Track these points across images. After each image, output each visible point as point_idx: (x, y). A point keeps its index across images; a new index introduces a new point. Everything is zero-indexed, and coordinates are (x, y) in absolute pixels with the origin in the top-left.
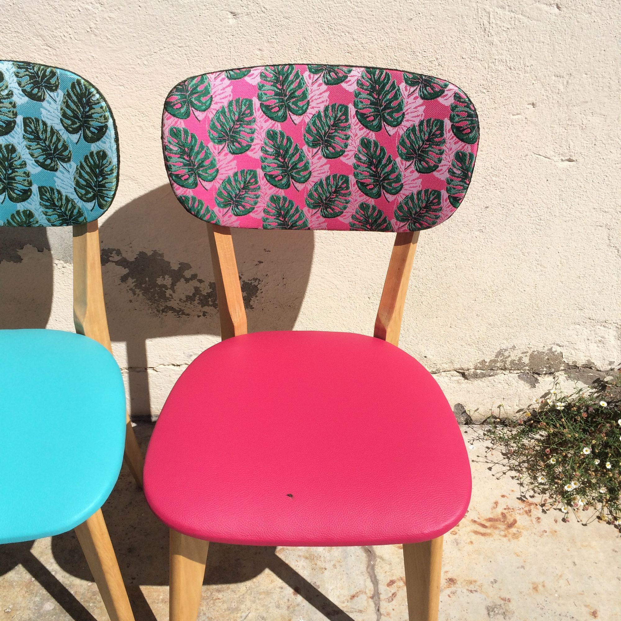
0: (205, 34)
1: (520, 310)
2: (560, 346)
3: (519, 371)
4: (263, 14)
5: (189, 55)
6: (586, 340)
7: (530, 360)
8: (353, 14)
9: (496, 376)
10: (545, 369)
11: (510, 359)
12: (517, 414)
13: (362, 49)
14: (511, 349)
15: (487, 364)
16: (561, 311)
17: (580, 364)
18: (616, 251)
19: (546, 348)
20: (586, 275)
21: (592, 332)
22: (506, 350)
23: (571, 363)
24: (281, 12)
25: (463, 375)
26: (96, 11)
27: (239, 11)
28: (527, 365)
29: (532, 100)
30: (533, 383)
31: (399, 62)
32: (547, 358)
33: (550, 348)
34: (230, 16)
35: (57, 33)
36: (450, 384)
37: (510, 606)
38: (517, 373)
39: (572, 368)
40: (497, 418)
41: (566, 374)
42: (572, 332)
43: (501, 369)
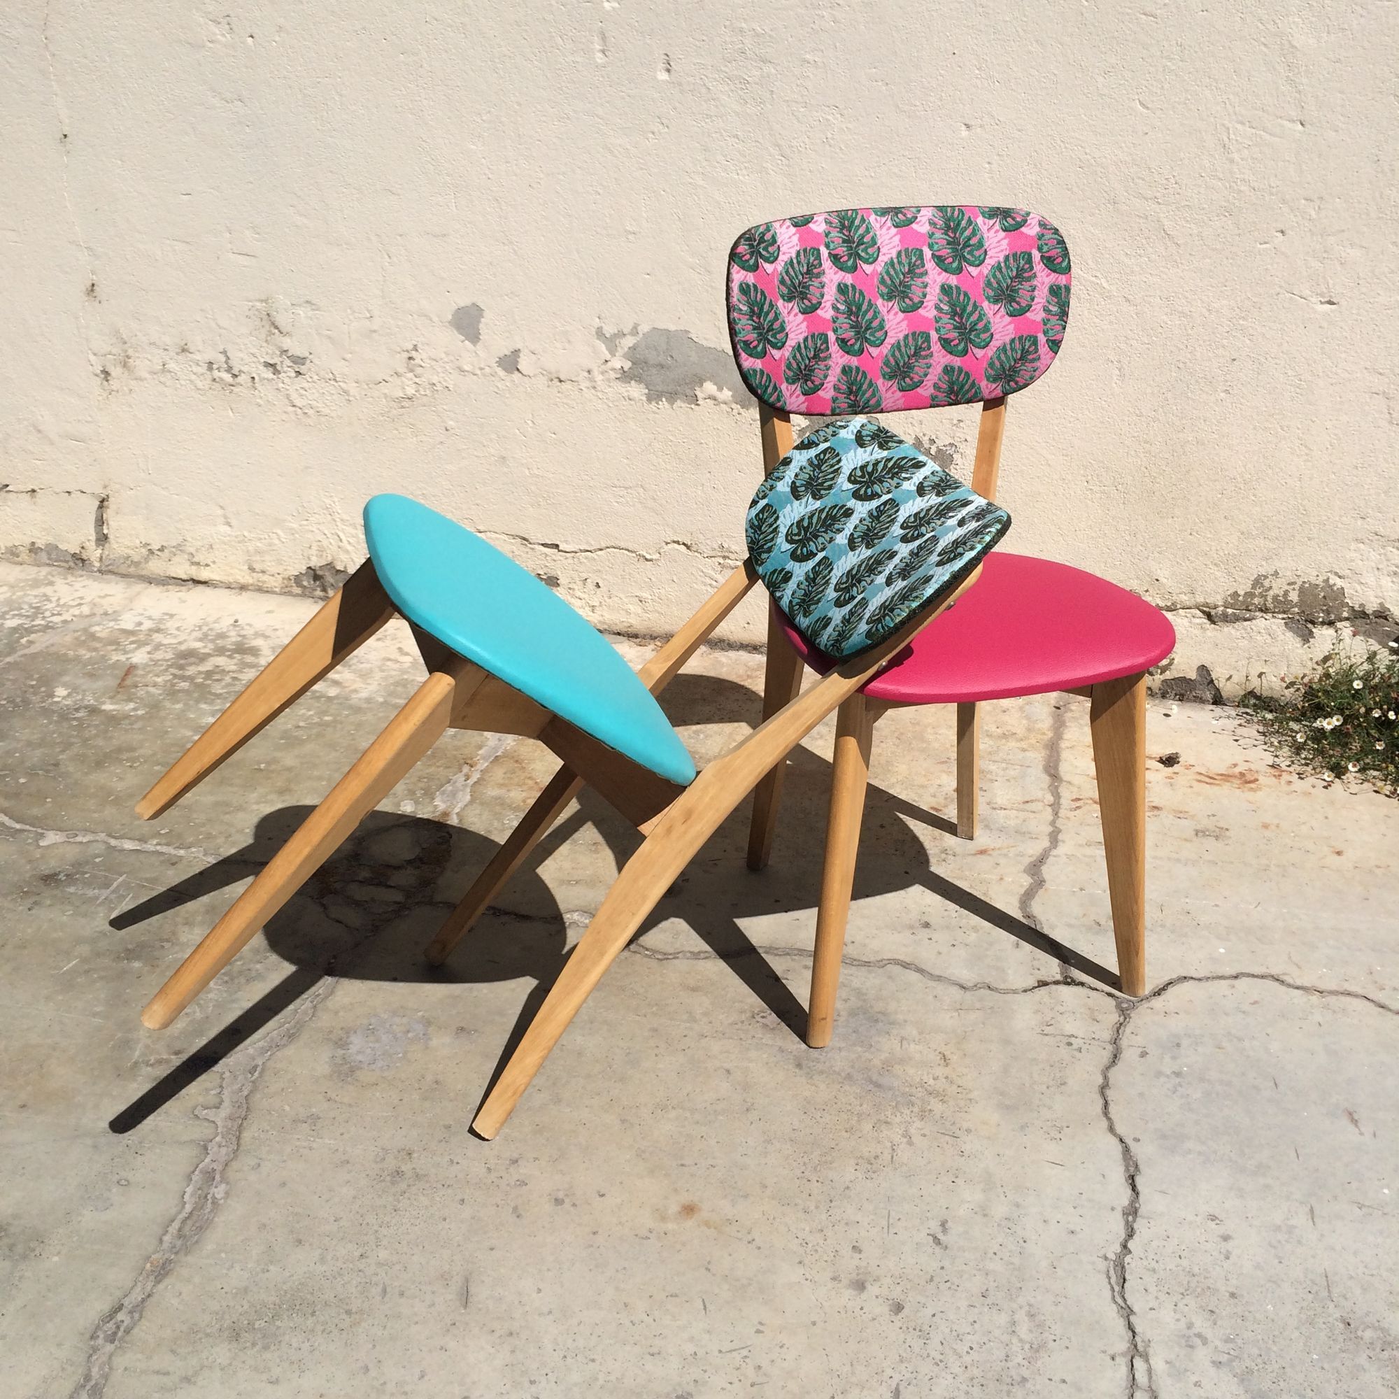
0: (937, 145)
1: (1282, 513)
2: (1340, 577)
3: (1285, 616)
4: (996, 127)
6: (1375, 570)
7: (1299, 596)
9: (1254, 621)
10: (1321, 615)
11: (1271, 593)
12: (1286, 691)
13: (1094, 163)
14: (1272, 575)
15: (1241, 598)
16: (1337, 519)
17: (1370, 609)
19: (1321, 579)
20: (1366, 466)
21: (1383, 557)
22: (1266, 577)
23: (1357, 608)
24: (1015, 124)
25: (1209, 616)
26: (836, 122)
27: (973, 123)
28: (1296, 606)
29: (1281, 226)
30: (1307, 637)
32: (1322, 594)
33: (1326, 578)
34: (964, 128)
35: (794, 143)
37: (1228, 833)
38: (1283, 619)
39: (1359, 616)
40: (1258, 698)
41: (1352, 626)
42: (1354, 555)
43: (1261, 610)
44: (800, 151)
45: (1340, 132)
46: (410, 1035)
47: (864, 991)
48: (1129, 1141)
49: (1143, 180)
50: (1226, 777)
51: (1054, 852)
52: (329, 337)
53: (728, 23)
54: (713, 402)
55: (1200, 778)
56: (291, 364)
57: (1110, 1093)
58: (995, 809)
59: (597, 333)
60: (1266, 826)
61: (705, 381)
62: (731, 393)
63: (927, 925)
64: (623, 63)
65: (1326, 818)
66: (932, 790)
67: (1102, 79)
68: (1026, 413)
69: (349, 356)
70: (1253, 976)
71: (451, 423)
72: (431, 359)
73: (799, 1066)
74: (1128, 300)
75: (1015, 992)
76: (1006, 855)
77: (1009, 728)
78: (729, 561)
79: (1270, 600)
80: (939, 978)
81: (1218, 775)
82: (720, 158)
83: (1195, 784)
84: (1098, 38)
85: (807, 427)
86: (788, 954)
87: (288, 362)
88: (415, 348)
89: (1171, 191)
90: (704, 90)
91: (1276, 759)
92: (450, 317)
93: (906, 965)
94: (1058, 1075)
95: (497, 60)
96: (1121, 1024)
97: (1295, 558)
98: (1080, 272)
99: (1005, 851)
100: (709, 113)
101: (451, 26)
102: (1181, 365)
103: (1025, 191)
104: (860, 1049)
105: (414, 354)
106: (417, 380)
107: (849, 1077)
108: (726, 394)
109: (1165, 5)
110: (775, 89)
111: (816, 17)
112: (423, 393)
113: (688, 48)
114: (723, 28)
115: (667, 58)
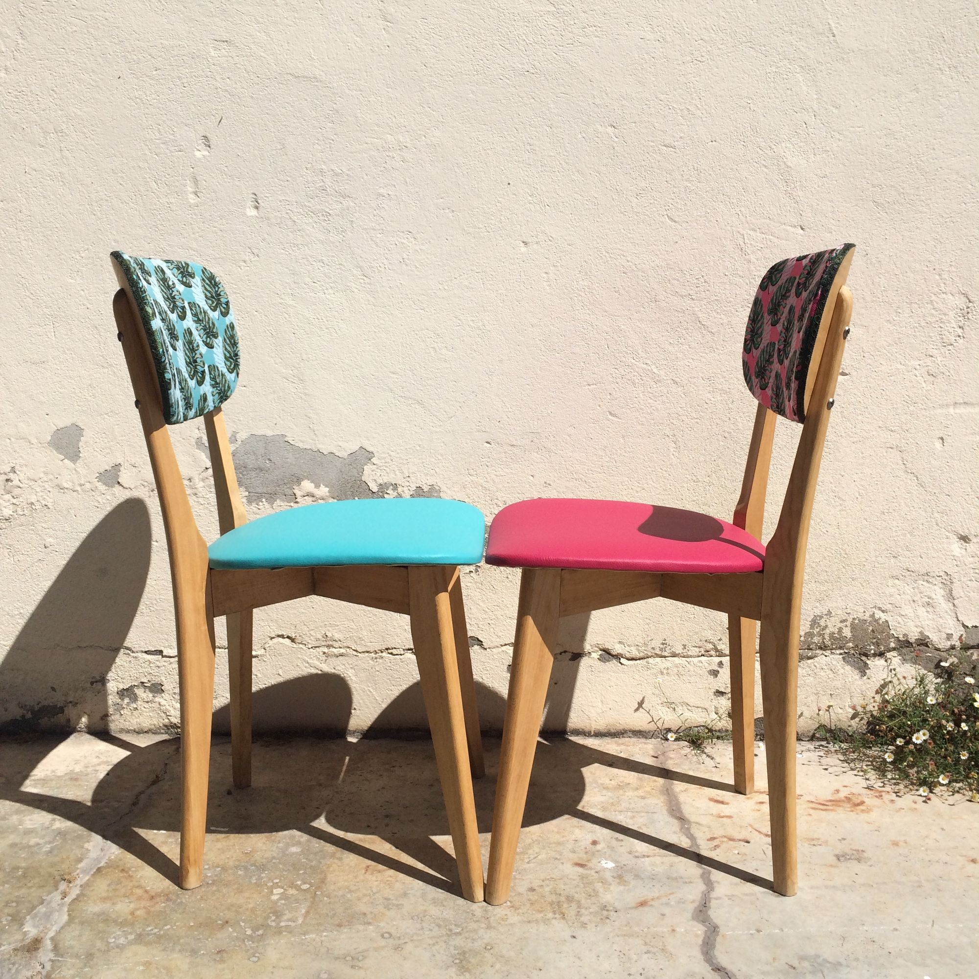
0: (500, 260)
1: (827, 558)
2: (883, 611)
3: (842, 651)
4: (550, 243)
5: (485, 280)
6: (911, 602)
7: (851, 632)
8: (627, 240)
9: (816, 659)
10: (872, 647)
11: (827, 631)
12: (852, 721)
13: (635, 269)
14: (826, 615)
15: (802, 639)
16: (874, 559)
17: (913, 637)
18: (915, 478)
19: (868, 614)
20: (891, 511)
21: (916, 590)
22: (821, 617)
23: (901, 638)
24: (566, 240)
26: (410, 245)
27: (530, 241)
30: (863, 670)
31: (669, 280)
32: (871, 628)
33: (871, 613)
34: (522, 245)
35: (375, 264)
37: (865, 855)
38: (841, 654)
39: (904, 645)
40: (830, 731)
41: (900, 655)
42: (892, 590)
43: (821, 648)
44: (379, 271)
45: (834, 233)
49: (678, 280)
50: (836, 803)
51: (713, 895)
53: (309, 165)
54: (311, 499)
55: (813, 805)
58: (637, 857)
59: (197, 443)
60: (896, 844)
61: (303, 480)
62: (328, 489)
64: (215, 202)
65: (943, 829)
66: (570, 846)
67: (636, 200)
68: (598, 487)
71: (51, 540)
72: (29, 479)
74: (676, 383)
76: (667, 904)
77: (621, 779)
78: (334, 650)
79: (827, 637)
81: (827, 801)
82: (307, 280)
83: (812, 812)
84: (628, 167)
88: (13, 470)
89: (702, 289)
90: (290, 223)
91: (868, 782)
92: (49, 438)
97: (843, 598)
98: (633, 361)
99: (664, 900)
100: (295, 242)
101: (50, 176)
102: (726, 435)
103: (580, 296)
105: (12, 476)
106: (14, 501)
108: (324, 491)
109: (681, 138)
110: (354, 219)
111: (387, 158)
112: (22, 513)
113: (273, 188)
114: (305, 170)
115: (255, 197)
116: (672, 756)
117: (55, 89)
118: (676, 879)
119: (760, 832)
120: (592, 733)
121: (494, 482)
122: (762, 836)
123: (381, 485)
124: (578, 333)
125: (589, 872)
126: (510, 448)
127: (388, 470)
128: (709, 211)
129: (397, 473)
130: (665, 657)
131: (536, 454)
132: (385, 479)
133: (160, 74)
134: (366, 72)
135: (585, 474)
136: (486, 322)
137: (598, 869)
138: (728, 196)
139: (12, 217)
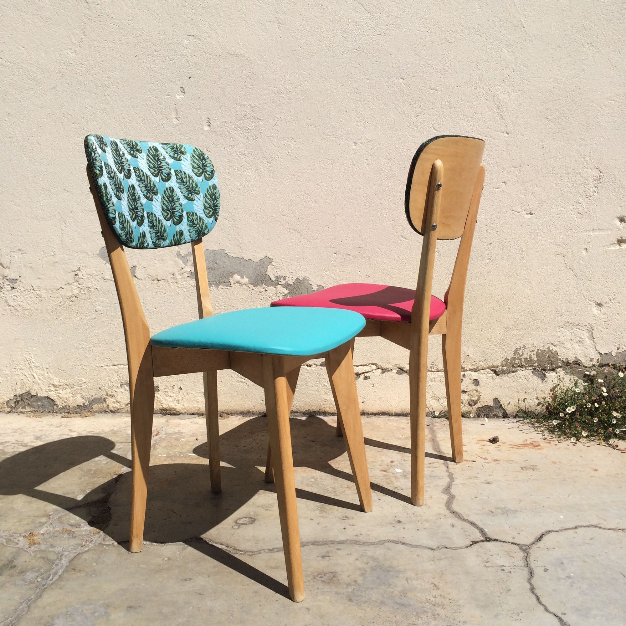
0: (341, 153)
1: (523, 316)
2: (554, 346)
3: (532, 368)
4: (368, 143)
5: (333, 164)
6: (570, 340)
7: (537, 357)
8: (411, 141)
9: (517, 372)
10: (548, 366)
11: (523, 357)
12: (537, 407)
14: (522, 348)
15: (509, 361)
16: (549, 316)
17: (571, 360)
18: (572, 271)
19: (546, 347)
20: (558, 289)
21: (573, 334)
22: (520, 349)
23: (565, 360)
24: (377, 141)
25: (495, 372)
26: (292, 145)
27: (358, 142)
28: (536, 362)
29: (504, 180)
30: (543, 378)
32: (547, 355)
33: (548, 347)
34: (353, 144)
35: (273, 156)
36: (487, 380)
37: (537, 467)
38: (531, 370)
39: (566, 364)
40: (525, 412)
41: (564, 370)
42: (560, 334)
43: (520, 366)
44: (276, 160)
45: (525, 136)
46: (96, 614)
47: (376, 557)
48: (559, 614)
50: (525, 445)
51: (454, 483)
52: (31, 267)
53: (238, 103)
54: (239, 284)
55: (511, 446)
56: (9, 283)
57: (537, 592)
59: (177, 254)
60: (555, 463)
61: (234, 274)
62: (248, 279)
63: (399, 522)
64: (187, 123)
65: (581, 457)
66: (379, 463)
67: (415, 119)
68: (396, 277)
69: (41, 277)
70: (584, 526)
71: (99, 307)
72: (87, 274)
73: (350, 600)
75: (461, 548)
79: (523, 360)
80: (416, 546)
81: (520, 444)
82: (237, 165)
83: (511, 449)
84: (411, 101)
85: (288, 293)
86: (325, 544)
87: (7, 283)
88: (79, 269)
90: (227, 134)
91: (544, 436)
92: (98, 252)
93: (395, 542)
94: (504, 586)
95: (122, 125)
96: (526, 557)
97: (532, 338)
100: (230, 144)
101: (99, 110)
103: (385, 172)
104: (384, 587)
105: (78, 272)
106: (80, 286)
107: (383, 603)
108: (246, 280)
109: (440, 84)
110: (262, 131)
111: (280, 98)
112: (83, 293)
113: (219, 115)
114: (236, 105)
115: (208, 120)
116: (437, 425)
117: (102, 62)
118: (435, 476)
119: (481, 458)
120: (393, 414)
121: (338, 275)
122: (482, 459)
123: (277, 277)
124: (384, 192)
125: (389, 474)
126: (347, 256)
127: (281, 269)
128: (456, 124)
129: (286, 270)
130: (433, 372)
131: (361, 260)
132: (279, 274)
133: (158, 54)
134: (269, 51)
135: (388, 270)
136: (334, 187)
137: (393, 472)
138: (466, 116)
139: (79, 132)
